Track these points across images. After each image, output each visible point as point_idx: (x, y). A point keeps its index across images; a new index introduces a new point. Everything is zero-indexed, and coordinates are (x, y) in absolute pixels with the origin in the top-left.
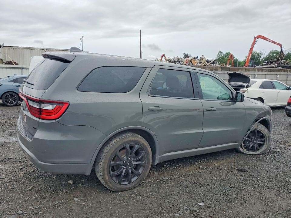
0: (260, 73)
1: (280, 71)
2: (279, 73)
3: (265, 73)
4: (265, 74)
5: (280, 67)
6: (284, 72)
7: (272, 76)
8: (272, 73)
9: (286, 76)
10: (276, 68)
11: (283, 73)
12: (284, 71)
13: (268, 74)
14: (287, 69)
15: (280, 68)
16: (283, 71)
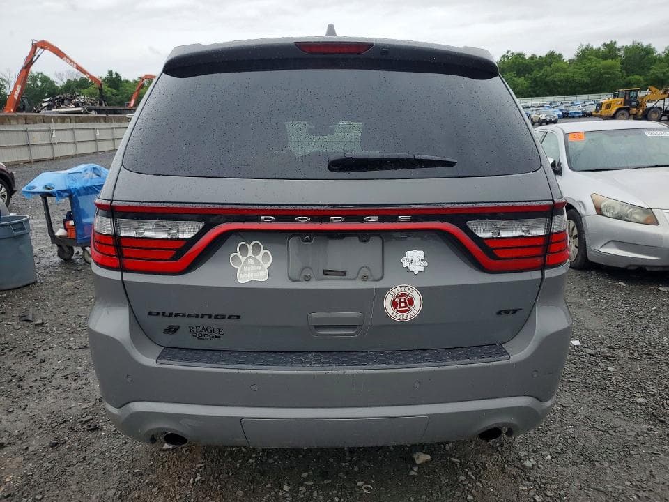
0: (60, 126)
1: (96, 120)
2: (97, 125)
3: (70, 126)
4: (72, 129)
5: (93, 112)
6: (105, 122)
7: (85, 131)
8: (84, 125)
9: (110, 131)
10: (86, 113)
11: (103, 125)
12: (105, 120)
13: (77, 129)
14: (110, 115)
15: (94, 114)
16: (102, 120)
